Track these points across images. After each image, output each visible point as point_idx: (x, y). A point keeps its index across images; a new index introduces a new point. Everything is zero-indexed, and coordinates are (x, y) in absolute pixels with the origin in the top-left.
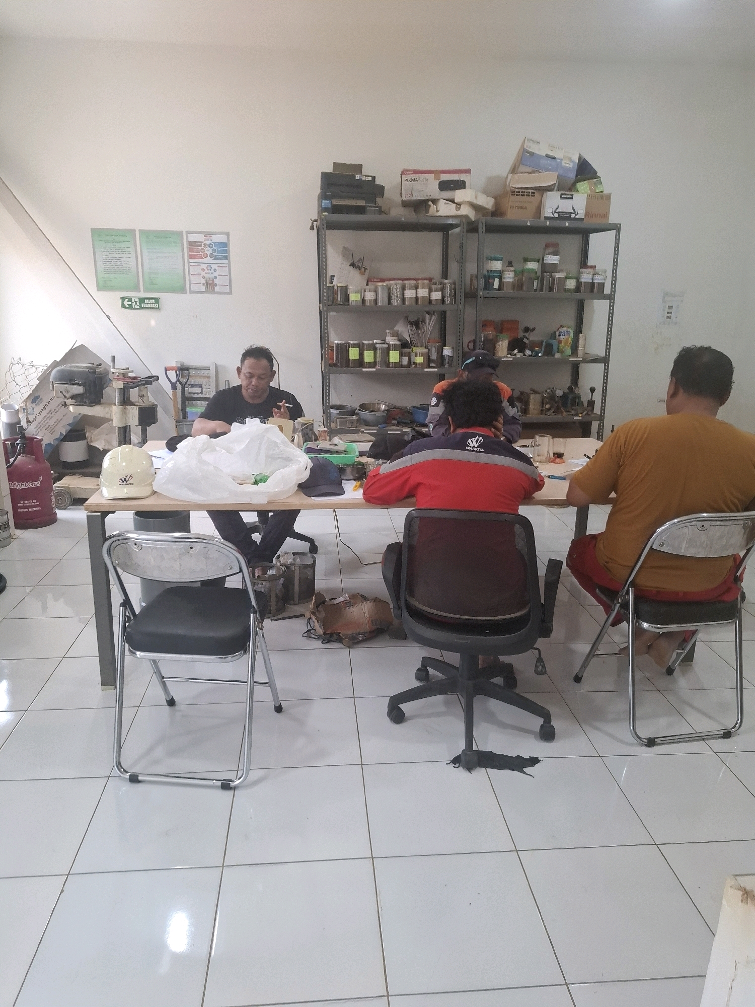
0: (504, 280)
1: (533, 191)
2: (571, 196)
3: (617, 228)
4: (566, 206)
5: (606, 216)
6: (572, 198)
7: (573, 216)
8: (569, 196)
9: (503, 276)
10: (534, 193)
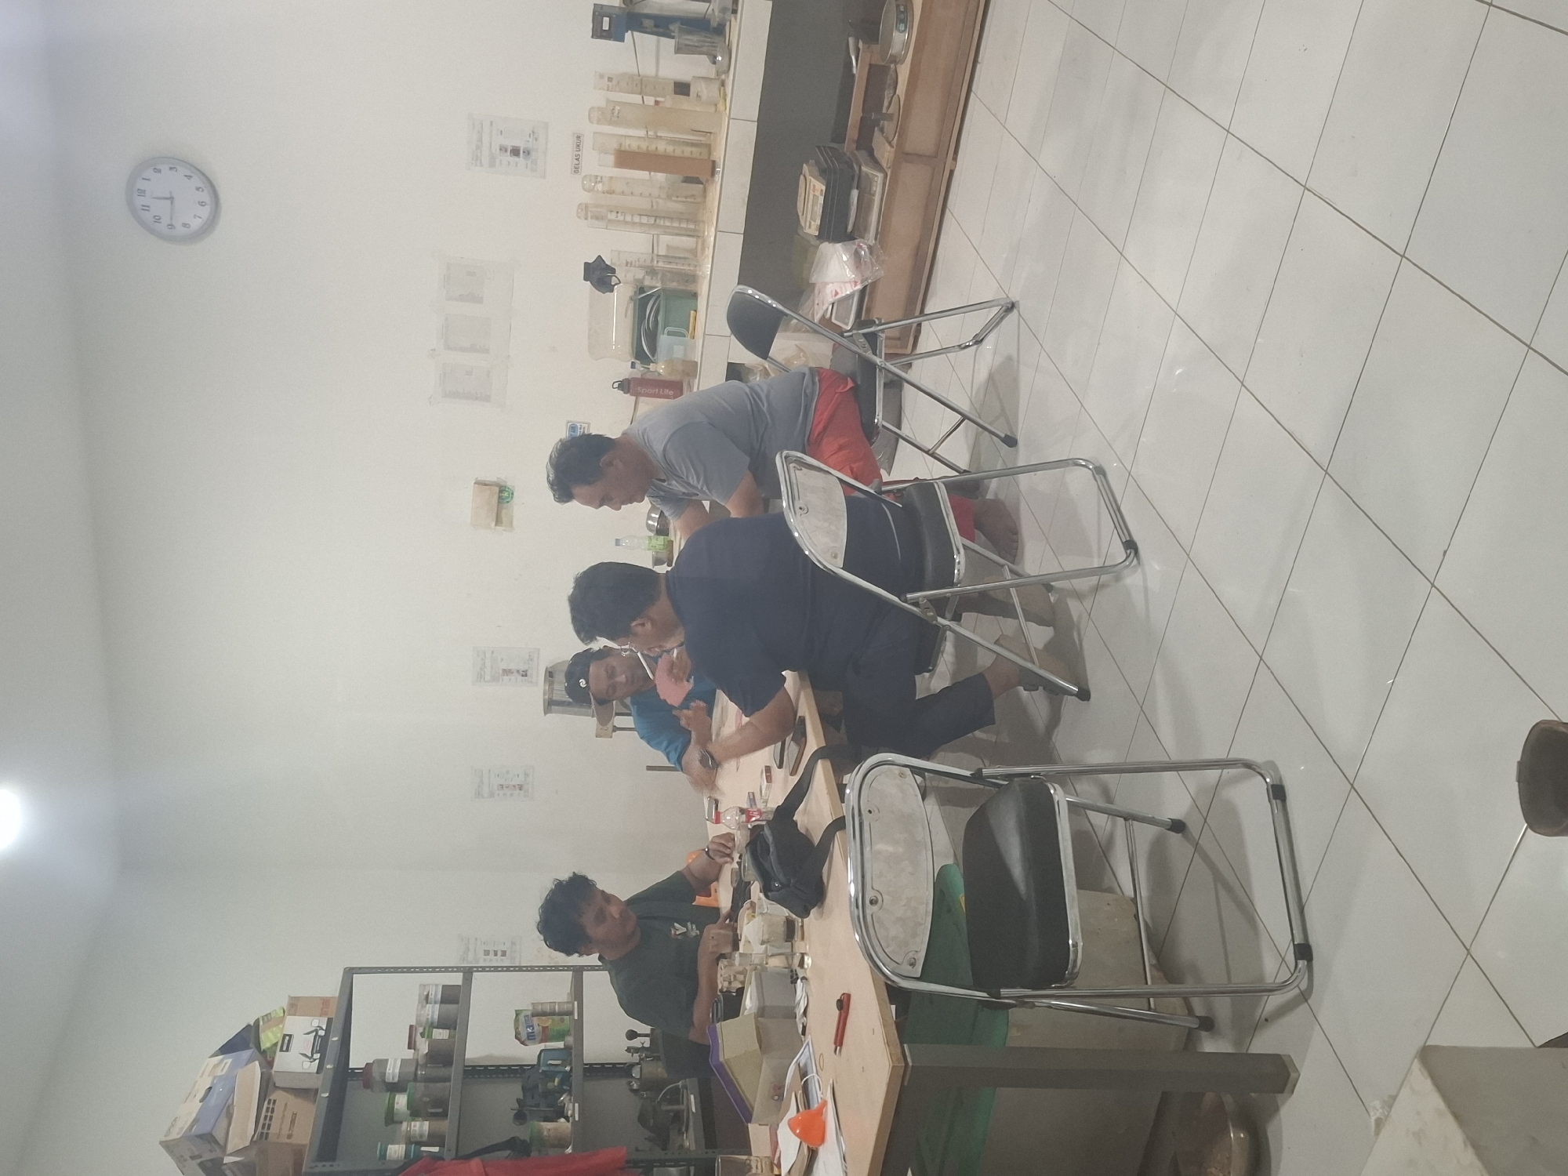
0: (425, 1139)
1: (266, 1102)
2: (287, 1038)
3: (350, 972)
4: (303, 1043)
5: (325, 1002)
6: (290, 1036)
7: (322, 1033)
8: (286, 1041)
9: (419, 1139)
10: (270, 1100)
